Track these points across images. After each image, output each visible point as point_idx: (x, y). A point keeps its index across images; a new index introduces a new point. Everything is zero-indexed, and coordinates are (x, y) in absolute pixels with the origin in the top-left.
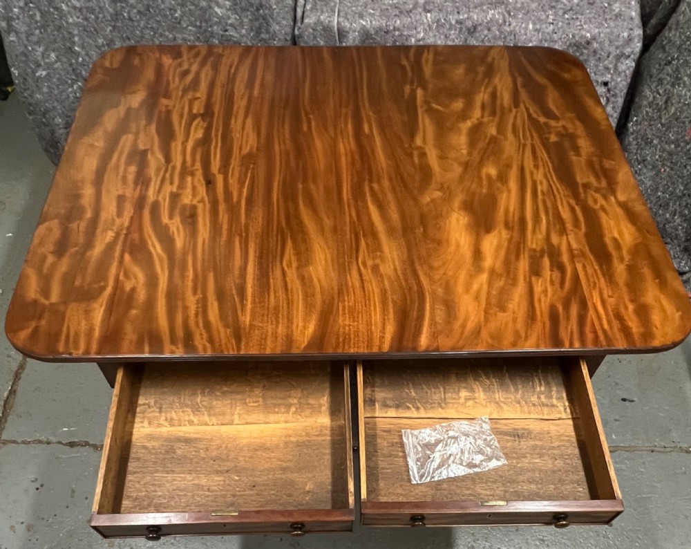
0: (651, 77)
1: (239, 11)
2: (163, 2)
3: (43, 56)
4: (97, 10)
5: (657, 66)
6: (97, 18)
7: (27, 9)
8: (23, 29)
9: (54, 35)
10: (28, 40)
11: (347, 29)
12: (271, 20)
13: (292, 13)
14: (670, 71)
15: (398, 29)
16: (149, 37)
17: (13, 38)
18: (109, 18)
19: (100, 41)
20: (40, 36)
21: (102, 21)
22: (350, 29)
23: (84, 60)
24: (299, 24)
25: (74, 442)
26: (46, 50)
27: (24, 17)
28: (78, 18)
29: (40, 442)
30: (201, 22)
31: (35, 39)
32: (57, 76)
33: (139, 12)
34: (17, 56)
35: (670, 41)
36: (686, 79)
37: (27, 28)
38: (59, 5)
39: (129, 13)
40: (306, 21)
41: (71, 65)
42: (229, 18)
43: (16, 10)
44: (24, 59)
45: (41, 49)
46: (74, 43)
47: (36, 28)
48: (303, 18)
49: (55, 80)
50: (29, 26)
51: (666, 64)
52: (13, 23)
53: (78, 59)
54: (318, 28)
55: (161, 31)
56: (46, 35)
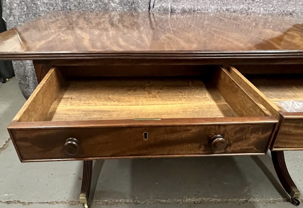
1: (123, 5)
2: (87, 1)
4: (55, 5)
6: (54, 9)
7: (20, 5)
9: (32, 18)
10: (19, 20)
11: (175, 9)
13: (148, 5)
15: (200, 10)
17: (11, 18)
18: (60, 9)
20: (25, 18)
22: (177, 8)
24: (151, 9)
25: (10, 201)
27: (18, 8)
28: (45, 8)
31: (22, 20)
33: (75, 6)
38: (36, 2)
39: (69, 6)
40: (155, 6)
42: (118, 8)
43: (15, 5)
47: (23, 15)
48: (153, 7)
50: (20, 13)
52: (13, 11)
54: (161, 10)
56: (28, 18)
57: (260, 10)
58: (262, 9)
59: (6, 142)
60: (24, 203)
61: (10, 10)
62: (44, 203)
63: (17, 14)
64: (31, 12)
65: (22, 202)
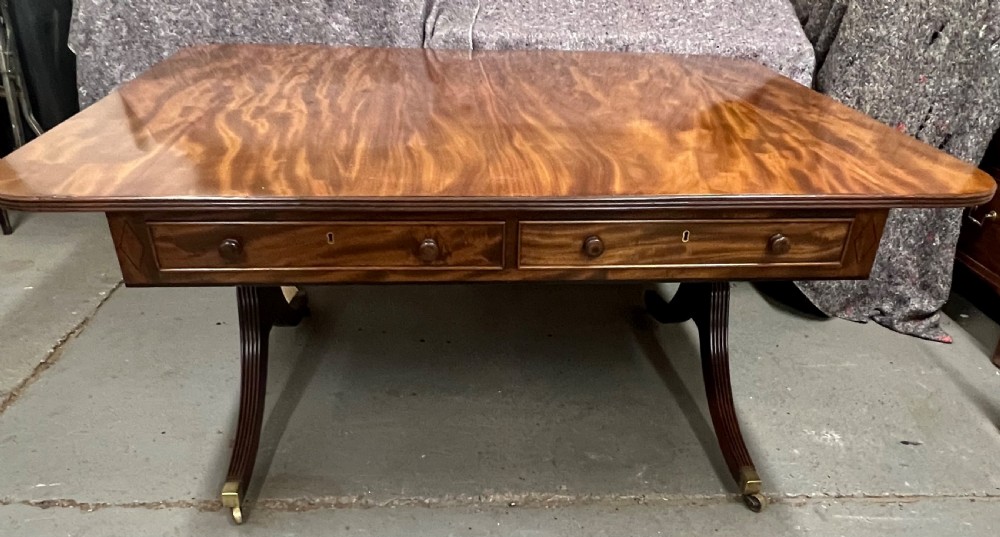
0: (834, 81)
1: (360, 27)
3: (121, 75)
4: (196, 24)
5: (839, 69)
6: (195, 33)
7: (112, 23)
9: (139, 52)
10: (107, 55)
11: (483, 40)
12: (396, 37)
13: (421, 29)
14: (854, 71)
15: (542, 43)
17: (89, 52)
18: (209, 34)
20: (123, 52)
21: (199, 37)
22: (487, 39)
24: (428, 38)
25: (49, 502)
26: (127, 68)
27: (107, 31)
28: (172, 31)
30: (315, 38)
31: (115, 55)
33: (244, 27)
34: (89, 73)
35: (847, 41)
36: (874, 74)
37: (108, 43)
38: (151, 19)
39: (232, 28)
40: (437, 34)
43: (99, 23)
44: (97, 76)
45: (122, 67)
47: (119, 45)
48: (432, 34)
50: (111, 41)
51: (848, 65)
52: (93, 37)
54: (450, 40)
56: (129, 53)
57: (684, 44)
58: (689, 42)
59: (55, 348)
60: (83, 506)
61: (87, 35)
63: (103, 43)
64: (138, 38)
65: (78, 502)
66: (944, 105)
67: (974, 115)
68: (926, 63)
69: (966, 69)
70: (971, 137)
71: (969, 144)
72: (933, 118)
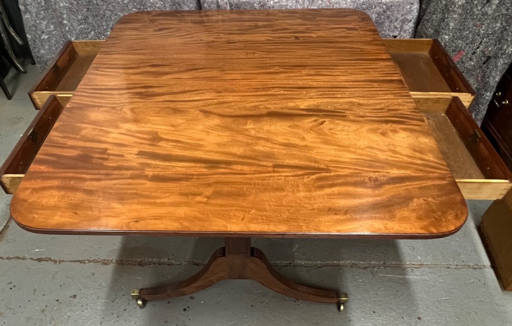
3: (46, 27)
8: (34, 10)
9: (52, 14)
10: (37, 17)
12: (183, 5)
16: (108, 15)
17: (28, 16)
18: (85, 4)
19: (80, 17)
20: (45, 15)
21: (81, 6)
23: (69, 28)
25: (41, 258)
26: (48, 23)
27: (35, 3)
28: (66, 3)
29: (19, 258)
31: (41, 17)
32: (54, 39)
34: (30, 27)
37: (36, 10)
41: (62, 32)
42: (157, 4)
44: (34, 29)
45: (45, 23)
46: (63, 19)
47: (42, 10)
49: (53, 41)
50: (37, 9)
52: (28, 7)
53: (66, 28)
55: (115, 12)
56: (48, 14)
60: (55, 261)
61: (25, 7)
62: (75, 261)
63: (34, 11)
64: (50, 7)
65: (53, 259)
66: (489, 39)
67: (505, 47)
68: (482, 15)
69: (505, 18)
70: (501, 60)
71: (499, 64)
72: (481, 47)
